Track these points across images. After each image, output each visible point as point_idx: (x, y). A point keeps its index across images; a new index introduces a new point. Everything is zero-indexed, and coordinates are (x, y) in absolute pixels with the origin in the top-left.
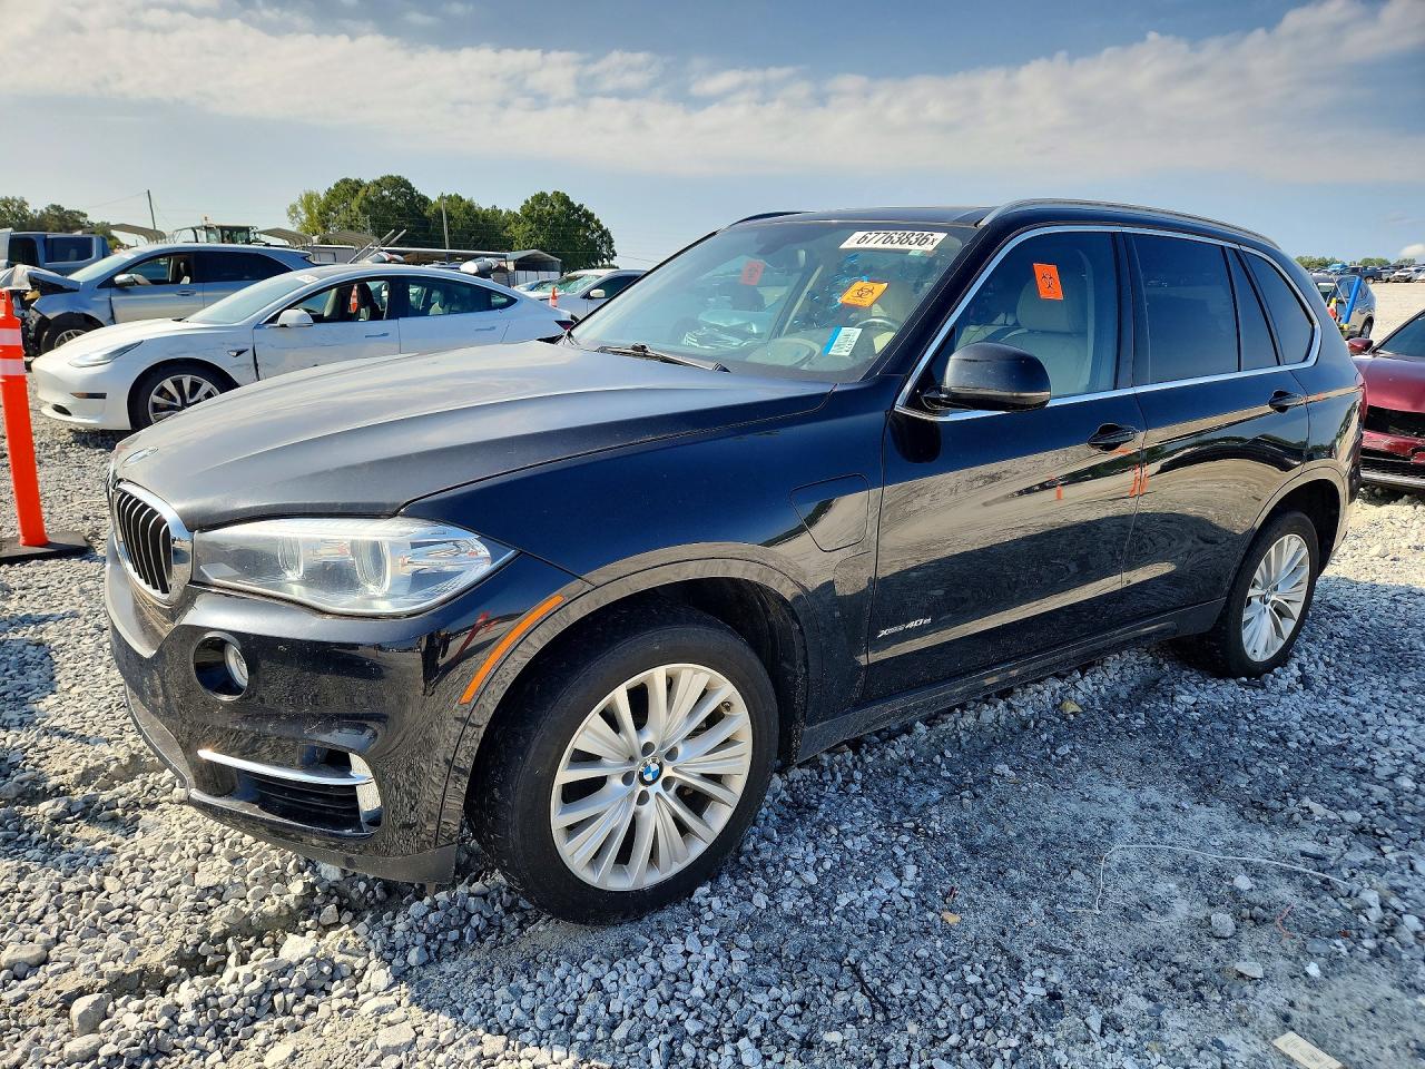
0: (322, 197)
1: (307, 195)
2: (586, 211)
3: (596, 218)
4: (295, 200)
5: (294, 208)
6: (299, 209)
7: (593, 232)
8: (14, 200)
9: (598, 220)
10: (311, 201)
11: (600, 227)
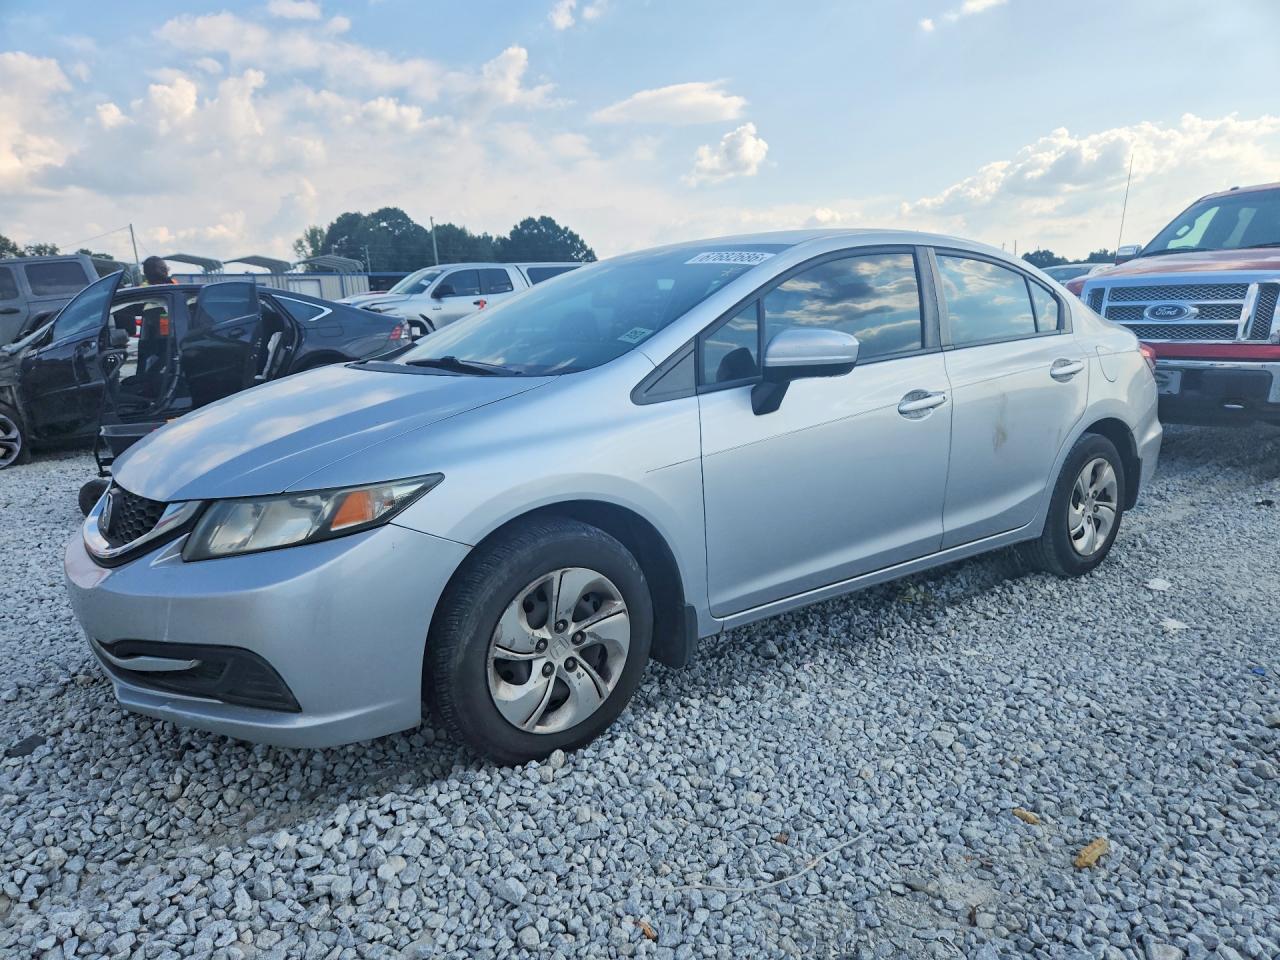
0: (326, 231)
1: (311, 231)
2: (571, 233)
3: (580, 239)
4: (300, 235)
5: (300, 243)
6: (305, 243)
7: (578, 253)
8: (46, 247)
9: (583, 241)
10: (316, 235)
11: (584, 247)
